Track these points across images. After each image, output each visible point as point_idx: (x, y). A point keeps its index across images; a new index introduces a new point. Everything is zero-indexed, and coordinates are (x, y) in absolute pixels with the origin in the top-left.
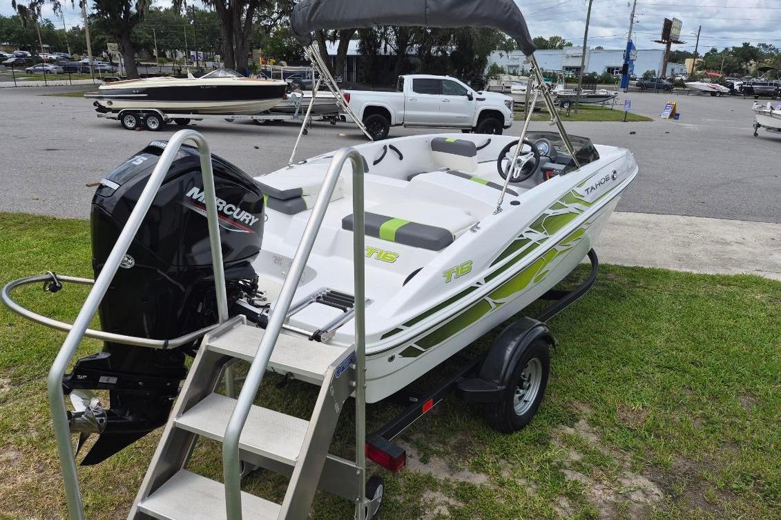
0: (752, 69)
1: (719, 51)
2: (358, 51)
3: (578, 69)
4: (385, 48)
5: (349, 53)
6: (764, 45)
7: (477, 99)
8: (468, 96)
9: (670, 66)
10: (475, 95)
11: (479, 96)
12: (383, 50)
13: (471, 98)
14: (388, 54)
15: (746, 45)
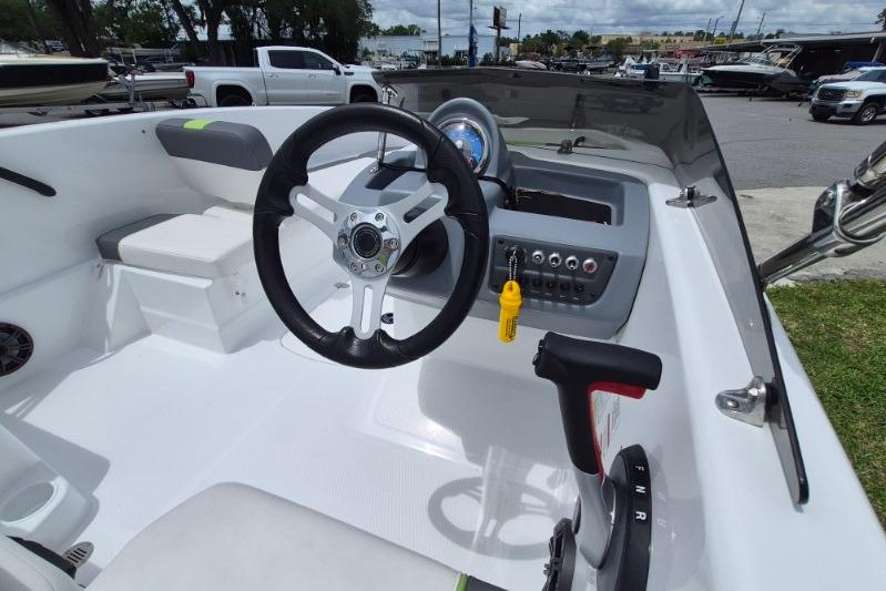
0: (555, 51)
1: (532, 36)
2: (232, 35)
3: (435, 53)
4: (259, 32)
5: (220, 38)
6: (561, 32)
7: (346, 74)
8: (334, 69)
9: (502, 49)
10: (343, 69)
11: (347, 70)
12: (256, 35)
13: (338, 73)
14: (263, 38)
15: (549, 32)
